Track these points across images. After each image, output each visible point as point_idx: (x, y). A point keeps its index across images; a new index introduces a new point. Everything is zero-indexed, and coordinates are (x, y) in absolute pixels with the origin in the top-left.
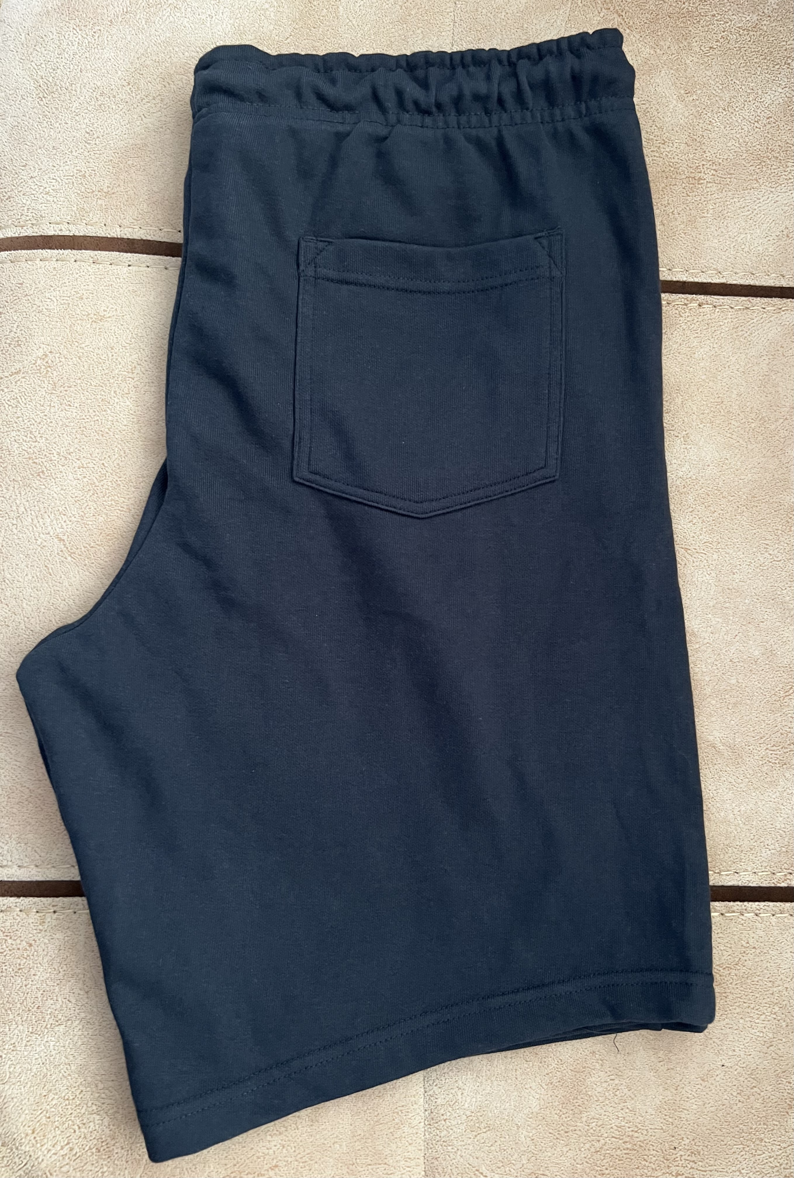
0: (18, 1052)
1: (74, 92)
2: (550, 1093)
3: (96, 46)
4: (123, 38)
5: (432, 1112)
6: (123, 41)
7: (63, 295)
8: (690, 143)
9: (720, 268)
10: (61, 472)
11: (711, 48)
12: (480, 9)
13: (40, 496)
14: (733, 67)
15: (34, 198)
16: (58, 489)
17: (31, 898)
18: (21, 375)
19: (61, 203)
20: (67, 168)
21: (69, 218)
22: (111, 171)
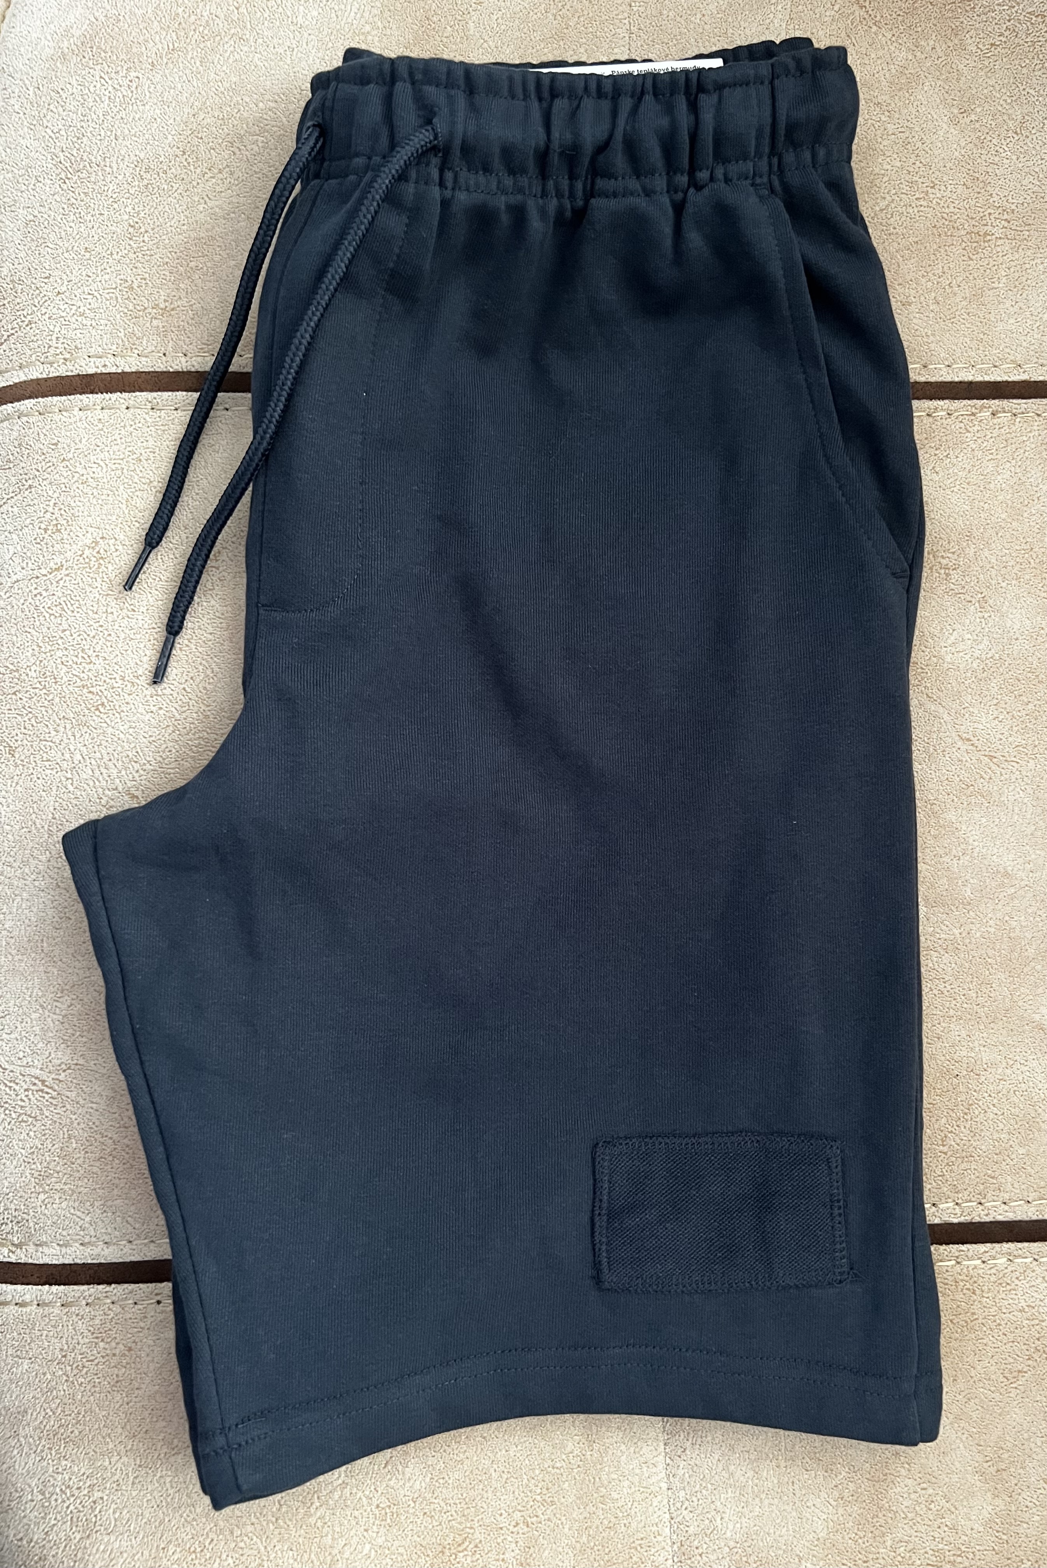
0: (124, 1492)
1: (108, 169)
2: (841, 1511)
3: (134, 101)
4: (171, 88)
5: (682, 1545)
6: (172, 91)
7: (114, 457)
8: (969, 184)
9: (1019, 358)
10: (127, 703)
11: (992, 45)
12: (665, 12)
13: (101, 737)
14: (1025, 71)
15: (64, 323)
16: (126, 727)
17: (126, 1285)
18: (64, 572)
19: (102, 328)
20: (107, 277)
21: (114, 347)
22: (168, 278)
